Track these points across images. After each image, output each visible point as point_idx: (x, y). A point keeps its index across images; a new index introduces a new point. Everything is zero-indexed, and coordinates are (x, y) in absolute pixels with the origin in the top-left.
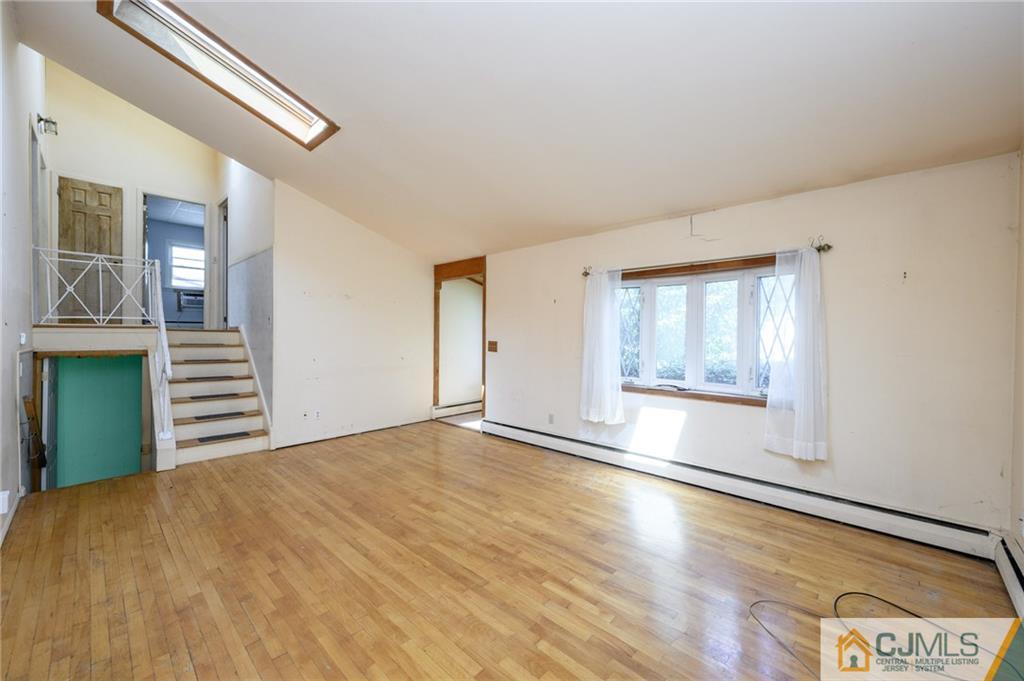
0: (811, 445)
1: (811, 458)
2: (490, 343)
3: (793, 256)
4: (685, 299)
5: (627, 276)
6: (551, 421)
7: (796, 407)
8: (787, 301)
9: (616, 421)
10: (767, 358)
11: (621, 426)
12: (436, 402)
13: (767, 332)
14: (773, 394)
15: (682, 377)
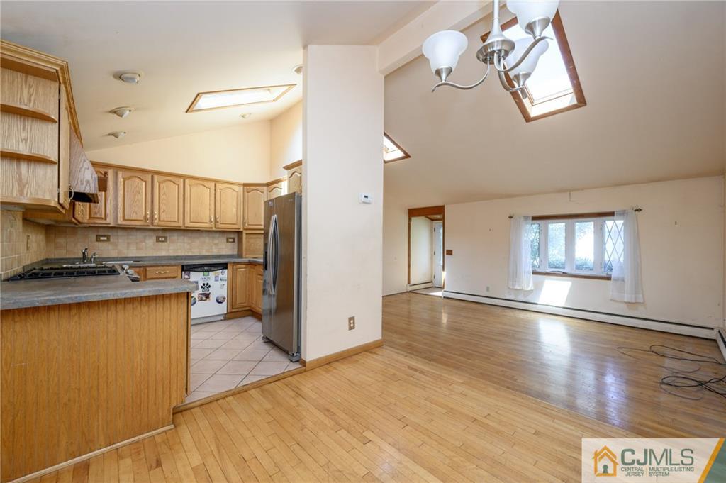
0: (633, 296)
1: (633, 301)
2: (447, 251)
3: (623, 214)
4: (564, 231)
5: (534, 218)
6: (488, 289)
7: (626, 280)
8: (619, 232)
9: (529, 289)
10: (610, 258)
11: (531, 291)
12: (409, 283)
13: (609, 246)
14: (614, 274)
15: (564, 268)
